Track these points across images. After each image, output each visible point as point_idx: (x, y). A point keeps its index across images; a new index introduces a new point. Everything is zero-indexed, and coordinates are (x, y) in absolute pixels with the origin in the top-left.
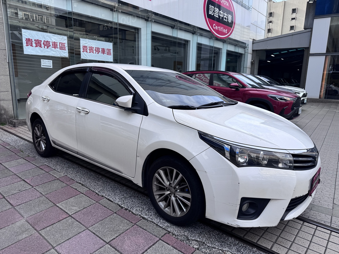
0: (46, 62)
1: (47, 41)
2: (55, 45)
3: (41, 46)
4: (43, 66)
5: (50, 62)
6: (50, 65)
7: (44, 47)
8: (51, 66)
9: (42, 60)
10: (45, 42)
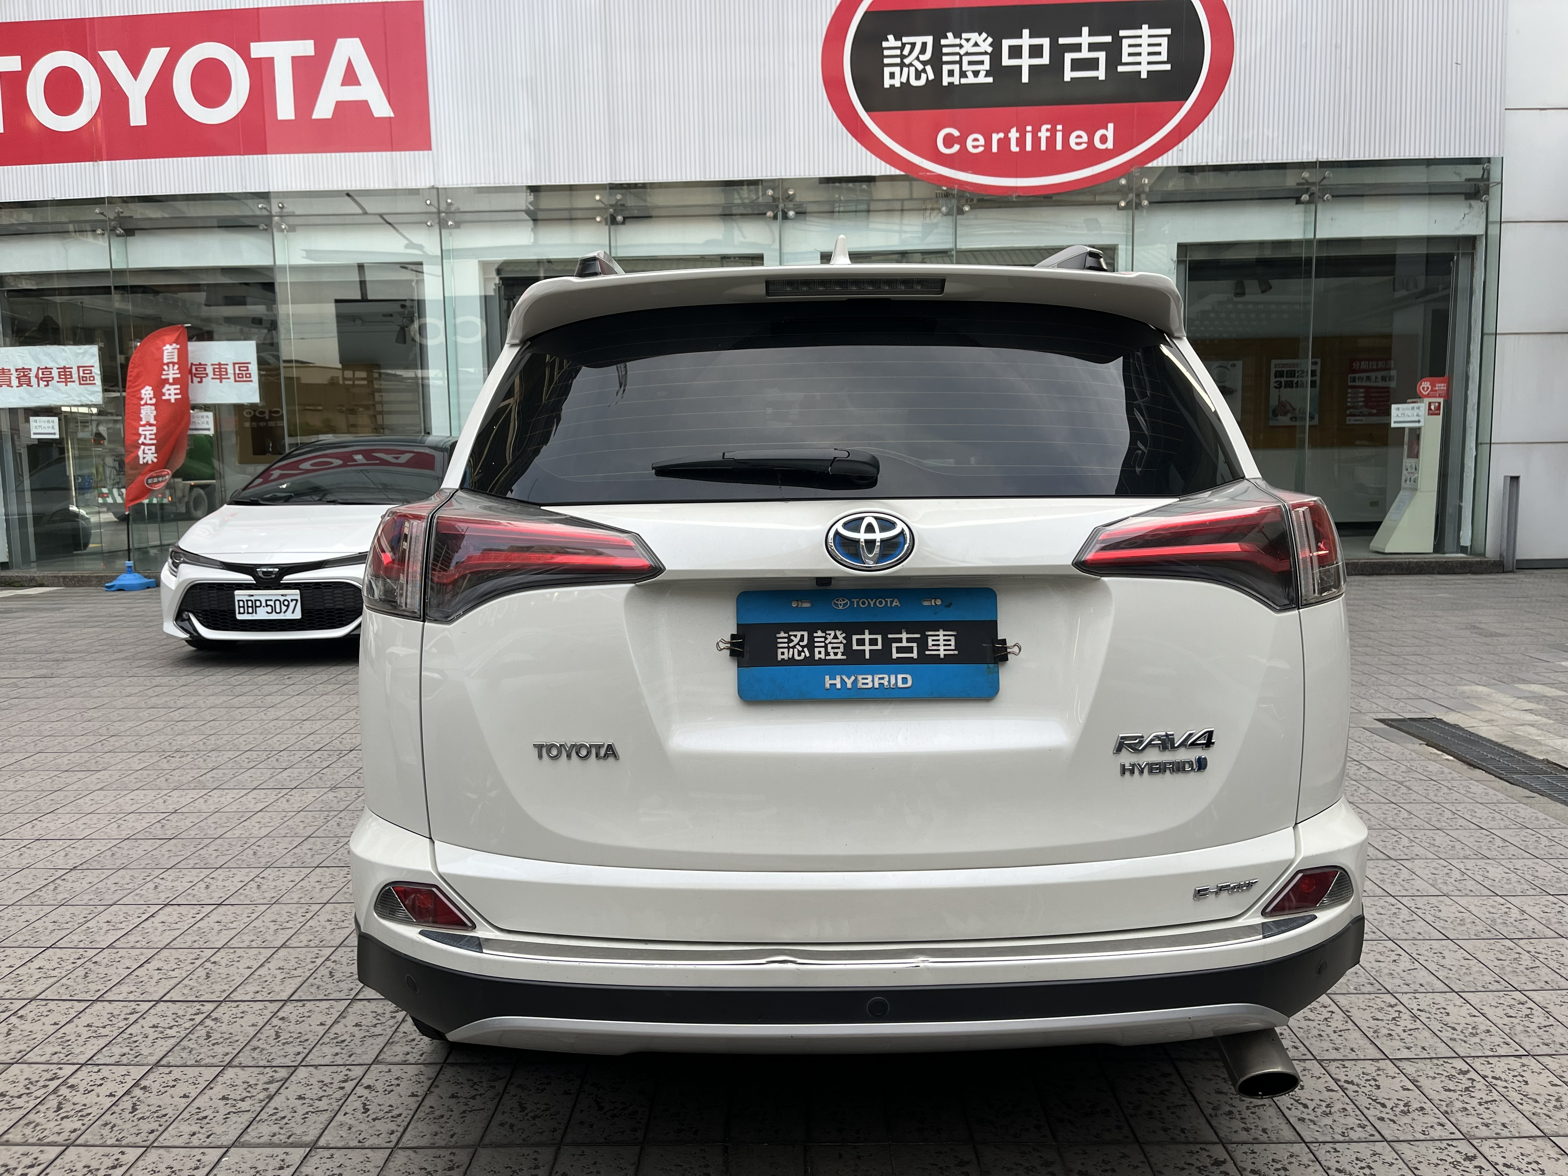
0: (43, 424)
1: (46, 368)
2: (65, 374)
3: (29, 385)
4: (35, 434)
5: (53, 422)
6: (52, 431)
7: (39, 385)
8: (54, 434)
9: (32, 419)
10: (40, 371)
